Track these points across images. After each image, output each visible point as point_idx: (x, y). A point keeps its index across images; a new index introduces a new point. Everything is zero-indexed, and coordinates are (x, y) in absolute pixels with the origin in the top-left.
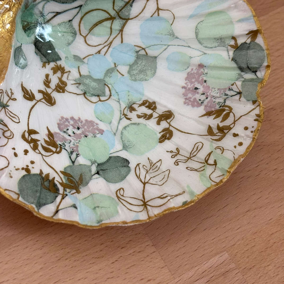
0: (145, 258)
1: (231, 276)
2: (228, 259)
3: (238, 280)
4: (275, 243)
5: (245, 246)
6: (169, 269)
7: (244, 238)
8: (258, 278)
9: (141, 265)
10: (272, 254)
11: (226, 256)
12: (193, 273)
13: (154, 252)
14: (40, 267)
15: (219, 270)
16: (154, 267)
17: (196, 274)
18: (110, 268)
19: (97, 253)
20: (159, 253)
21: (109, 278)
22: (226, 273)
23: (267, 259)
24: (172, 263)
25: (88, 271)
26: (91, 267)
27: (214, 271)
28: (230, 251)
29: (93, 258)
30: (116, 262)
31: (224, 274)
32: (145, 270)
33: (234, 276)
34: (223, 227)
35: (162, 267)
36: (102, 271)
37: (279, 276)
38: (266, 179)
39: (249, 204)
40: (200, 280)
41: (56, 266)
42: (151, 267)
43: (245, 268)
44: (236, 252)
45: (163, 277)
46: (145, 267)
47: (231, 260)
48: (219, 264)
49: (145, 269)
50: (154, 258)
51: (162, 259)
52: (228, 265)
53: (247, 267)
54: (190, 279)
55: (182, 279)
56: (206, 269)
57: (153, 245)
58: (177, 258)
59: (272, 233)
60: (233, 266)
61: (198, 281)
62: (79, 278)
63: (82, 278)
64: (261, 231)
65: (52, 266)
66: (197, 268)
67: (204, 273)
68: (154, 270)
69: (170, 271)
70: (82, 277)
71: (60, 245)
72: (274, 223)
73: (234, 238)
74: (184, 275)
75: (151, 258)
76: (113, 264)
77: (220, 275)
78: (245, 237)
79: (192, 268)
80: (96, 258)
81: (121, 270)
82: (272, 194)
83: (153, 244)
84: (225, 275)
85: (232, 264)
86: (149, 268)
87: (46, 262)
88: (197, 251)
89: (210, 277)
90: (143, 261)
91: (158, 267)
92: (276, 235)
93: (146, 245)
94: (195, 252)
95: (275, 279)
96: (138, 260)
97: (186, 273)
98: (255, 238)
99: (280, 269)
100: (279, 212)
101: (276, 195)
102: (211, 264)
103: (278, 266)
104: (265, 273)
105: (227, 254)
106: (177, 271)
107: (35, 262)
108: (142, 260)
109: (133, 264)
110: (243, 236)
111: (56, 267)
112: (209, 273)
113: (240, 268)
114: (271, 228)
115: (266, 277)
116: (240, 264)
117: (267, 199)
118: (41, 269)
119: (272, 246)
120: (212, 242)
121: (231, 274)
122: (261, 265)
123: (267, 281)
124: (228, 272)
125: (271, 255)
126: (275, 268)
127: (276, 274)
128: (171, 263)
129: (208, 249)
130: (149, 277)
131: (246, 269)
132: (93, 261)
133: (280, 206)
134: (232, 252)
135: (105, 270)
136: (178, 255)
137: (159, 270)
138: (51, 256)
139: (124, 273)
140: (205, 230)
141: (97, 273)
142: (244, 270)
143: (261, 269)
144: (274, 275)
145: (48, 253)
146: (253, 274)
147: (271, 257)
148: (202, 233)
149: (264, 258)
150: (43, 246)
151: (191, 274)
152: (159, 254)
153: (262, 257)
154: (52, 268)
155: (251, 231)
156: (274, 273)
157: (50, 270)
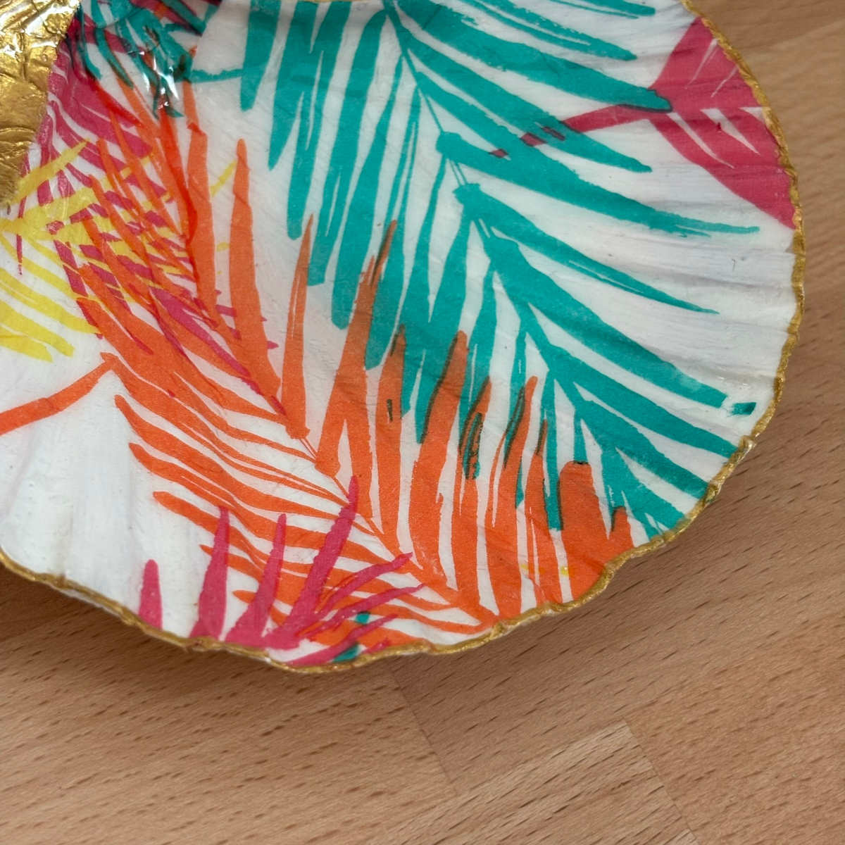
0: (369, 724)
1: (636, 797)
2: (630, 746)
3: (656, 810)
4: (781, 705)
5: (685, 708)
6: (441, 765)
7: (685, 684)
8: (721, 811)
9: (356, 745)
10: (771, 741)
11: (623, 735)
12: (516, 779)
13: (399, 710)
14: (41, 730)
15: (600, 778)
16: (395, 755)
17: (525, 785)
18: (256, 749)
19: (220, 701)
20: (415, 714)
21: (249, 780)
22: (619, 786)
23: (752, 755)
24: (454, 747)
25: (185, 752)
26: (197, 743)
27: (583, 778)
28: (638, 720)
29: (206, 714)
30: (278, 732)
31: (614, 792)
32: (364, 762)
33: (645, 800)
34: (621, 647)
35: (419, 755)
36: (232, 755)
37: (789, 808)
38: (767, 512)
39: (707, 583)
40: (536, 802)
41: (87, 731)
42: (385, 752)
43: (683, 776)
44: (656, 725)
45: (419, 787)
46: (365, 752)
47: (639, 749)
48: (599, 760)
49: (365, 760)
50: (398, 727)
51: (423, 731)
52: (629, 763)
53: (688, 773)
54: (506, 797)
55: (480, 798)
56: (558, 772)
57: (397, 689)
58: (468, 734)
59: (774, 676)
60: (643, 766)
61: (529, 806)
62: (157, 774)
63: (167, 774)
64: (740, 667)
65: (77, 733)
66: (530, 766)
67: (552, 783)
68: (395, 764)
69: (445, 771)
70: (164, 770)
71: (107, 671)
72: (783, 644)
73: (653, 682)
74: (486, 784)
75: (389, 727)
76: (266, 737)
77: (601, 792)
78: (687, 682)
79: (514, 765)
80: (217, 714)
81: (290, 756)
82: (781, 558)
83: (397, 686)
84: (617, 793)
85: (642, 762)
86: (378, 756)
87: (57, 719)
88: (534, 714)
89: (570, 796)
90: (361, 735)
91: (408, 756)
92: (786, 682)
93: (375, 686)
94: (530, 715)
95: (775, 817)
96: (348, 730)
97: (495, 779)
98: (719, 688)
99: (793, 785)
100: (800, 615)
101: (794, 562)
102: (575, 757)
103: (786, 777)
104: (746, 795)
105: (628, 729)
106: (466, 769)
107: (24, 716)
108: (360, 733)
109: (330, 742)
110: (682, 678)
111: (88, 736)
112: (567, 783)
113: (666, 775)
114: (774, 659)
115: (747, 806)
116: (666, 762)
117: (765, 573)
118: (42, 736)
119: (773, 714)
120: (585, 689)
121: (637, 793)
122: (734, 771)
123: (750, 821)
124: (629, 785)
125: (766, 743)
126: (777, 782)
127: (781, 800)
128: (451, 745)
129: (569, 711)
130: (375, 783)
131: (685, 779)
132: (207, 725)
133: (803, 595)
134: (643, 725)
135: (240, 753)
136: (475, 723)
137: (412, 764)
138: (78, 699)
139: (300, 766)
140: (564, 652)
141: (213, 761)
142: (680, 782)
143: (732, 784)
144: (775, 803)
145: (67, 691)
146: (708, 797)
147: (765, 747)
148: (556, 661)
149: (744, 751)
150: (54, 670)
151: (509, 781)
152: (414, 717)
153: (737, 748)
154: (78, 736)
155: (708, 666)
156: (774, 799)
157: (68, 742)
